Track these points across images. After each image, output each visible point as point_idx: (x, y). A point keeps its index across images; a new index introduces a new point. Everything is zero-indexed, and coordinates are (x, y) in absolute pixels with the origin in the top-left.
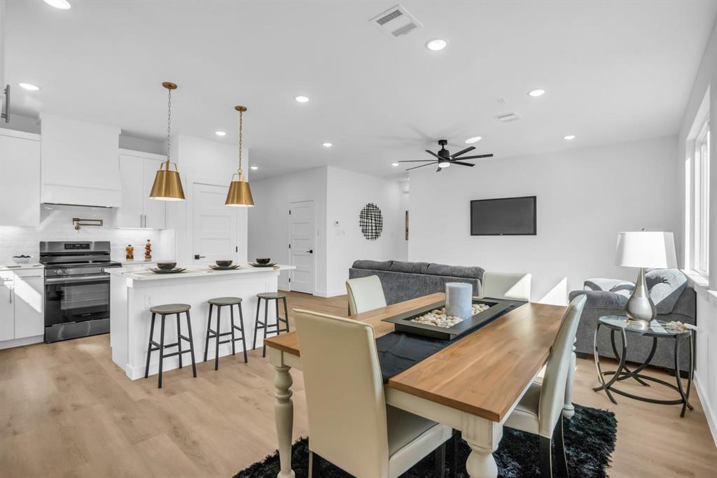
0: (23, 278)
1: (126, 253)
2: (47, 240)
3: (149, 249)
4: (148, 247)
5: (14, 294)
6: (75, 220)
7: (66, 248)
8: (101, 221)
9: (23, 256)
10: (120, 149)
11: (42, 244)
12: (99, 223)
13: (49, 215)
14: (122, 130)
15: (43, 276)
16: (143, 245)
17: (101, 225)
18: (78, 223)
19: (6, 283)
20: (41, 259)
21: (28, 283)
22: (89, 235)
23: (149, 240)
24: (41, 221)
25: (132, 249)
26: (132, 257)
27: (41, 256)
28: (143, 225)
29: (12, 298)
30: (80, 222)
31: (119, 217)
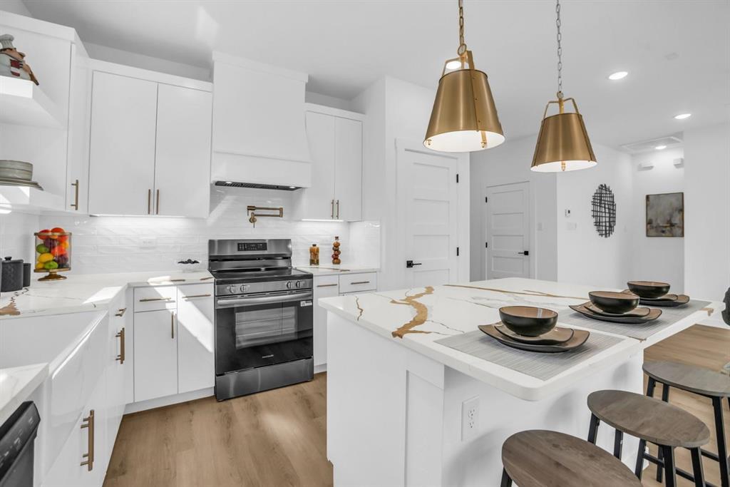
0: (189, 298)
1: (308, 256)
2: (216, 238)
3: (338, 250)
4: (336, 247)
5: (177, 321)
6: (251, 208)
7: (239, 250)
8: (281, 210)
9: (189, 261)
10: (308, 104)
11: (211, 243)
12: (278, 213)
13: (220, 202)
14: (310, 78)
15: (213, 295)
16: (329, 244)
17: (281, 215)
18: (254, 212)
19: (168, 306)
20: (210, 265)
21: (197, 306)
22: (266, 230)
23: (337, 238)
24: (211, 210)
25: (318, 251)
26: (318, 263)
27: (210, 260)
28: (335, 214)
29: (174, 329)
30: (256, 212)
31: (305, 201)
